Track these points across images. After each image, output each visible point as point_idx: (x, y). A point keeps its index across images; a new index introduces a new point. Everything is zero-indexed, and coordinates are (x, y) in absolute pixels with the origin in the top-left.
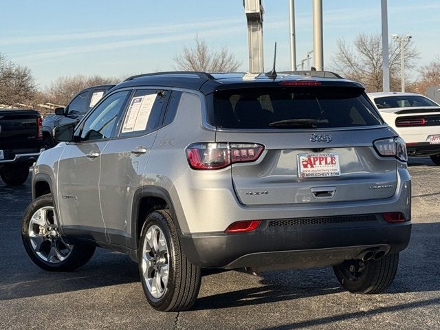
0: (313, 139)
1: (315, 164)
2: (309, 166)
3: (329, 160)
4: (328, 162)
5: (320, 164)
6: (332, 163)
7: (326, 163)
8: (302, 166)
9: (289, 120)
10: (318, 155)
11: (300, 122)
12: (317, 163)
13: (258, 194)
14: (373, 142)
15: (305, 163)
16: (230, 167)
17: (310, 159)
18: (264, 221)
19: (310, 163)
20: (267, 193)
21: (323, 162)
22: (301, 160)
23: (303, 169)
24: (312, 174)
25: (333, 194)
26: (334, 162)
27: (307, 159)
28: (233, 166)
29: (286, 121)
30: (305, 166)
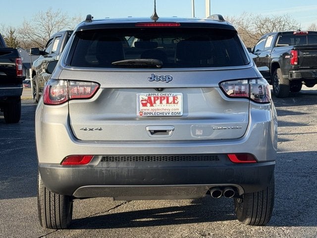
0: (151, 78)
1: (155, 103)
2: (148, 105)
3: (171, 99)
4: (170, 101)
5: (161, 103)
6: (174, 103)
7: (168, 102)
8: (141, 105)
9: (131, 60)
10: (159, 94)
11: (142, 62)
12: (158, 102)
13: (92, 130)
14: (220, 84)
15: (144, 102)
16: (67, 103)
17: (150, 98)
18: (96, 156)
19: (150, 102)
20: (100, 130)
21: (164, 102)
22: (141, 99)
23: (142, 107)
24: (150, 113)
25: (170, 133)
26: (176, 102)
27: (147, 98)
28: (70, 102)
29: (127, 61)
30: (144, 105)
